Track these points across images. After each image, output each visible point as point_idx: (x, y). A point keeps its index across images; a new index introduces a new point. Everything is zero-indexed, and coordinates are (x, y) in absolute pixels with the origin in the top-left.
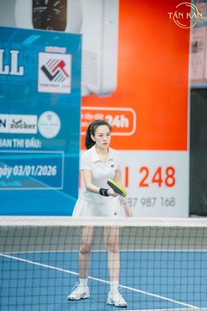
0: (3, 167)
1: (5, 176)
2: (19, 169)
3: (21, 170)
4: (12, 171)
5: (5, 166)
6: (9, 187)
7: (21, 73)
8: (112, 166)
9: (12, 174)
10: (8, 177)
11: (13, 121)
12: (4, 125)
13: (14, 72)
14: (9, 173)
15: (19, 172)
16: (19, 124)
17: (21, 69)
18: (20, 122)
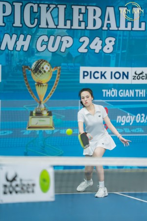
0: (127, 115)
1: (129, 123)
2: (142, 116)
3: (143, 118)
4: (135, 118)
5: (128, 114)
6: (132, 133)
7: (143, 28)
8: (100, 116)
9: (135, 121)
10: (131, 124)
11: (136, 73)
12: (127, 77)
13: (136, 28)
14: (132, 121)
15: (141, 119)
16: (141, 76)
17: (143, 24)
18: (142, 73)
